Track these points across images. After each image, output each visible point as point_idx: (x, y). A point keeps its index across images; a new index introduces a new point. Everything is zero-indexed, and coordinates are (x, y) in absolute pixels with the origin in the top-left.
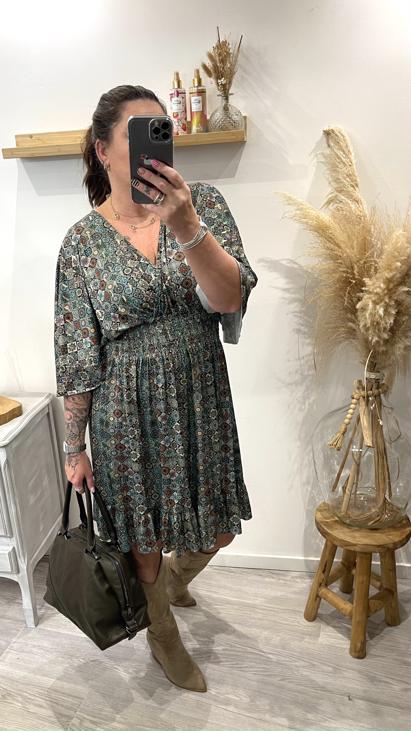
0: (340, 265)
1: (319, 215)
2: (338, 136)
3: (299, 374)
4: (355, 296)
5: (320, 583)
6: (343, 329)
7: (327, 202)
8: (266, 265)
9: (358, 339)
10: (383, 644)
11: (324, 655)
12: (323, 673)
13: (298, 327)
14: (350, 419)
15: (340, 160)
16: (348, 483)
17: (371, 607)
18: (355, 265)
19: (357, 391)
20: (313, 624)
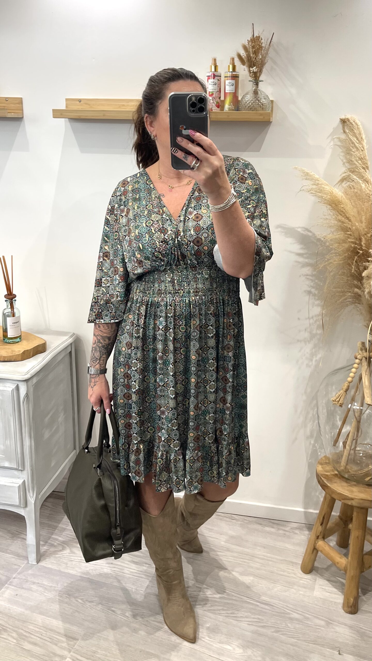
0: (349, 236)
1: (333, 191)
2: (352, 124)
3: (308, 332)
4: (362, 265)
5: (317, 535)
6: (350, 294)
7: (341, 180)
8: (282, 230)
9: (363, 304)
11: (318, 608)
12: (317, 627)
13: (309, 289)
14: (352, 378)
15: (353, 145)
16: (349, 439)
17: (365, 563)
18: (363, 238)
19: (360, 352)
20: (309, 577)
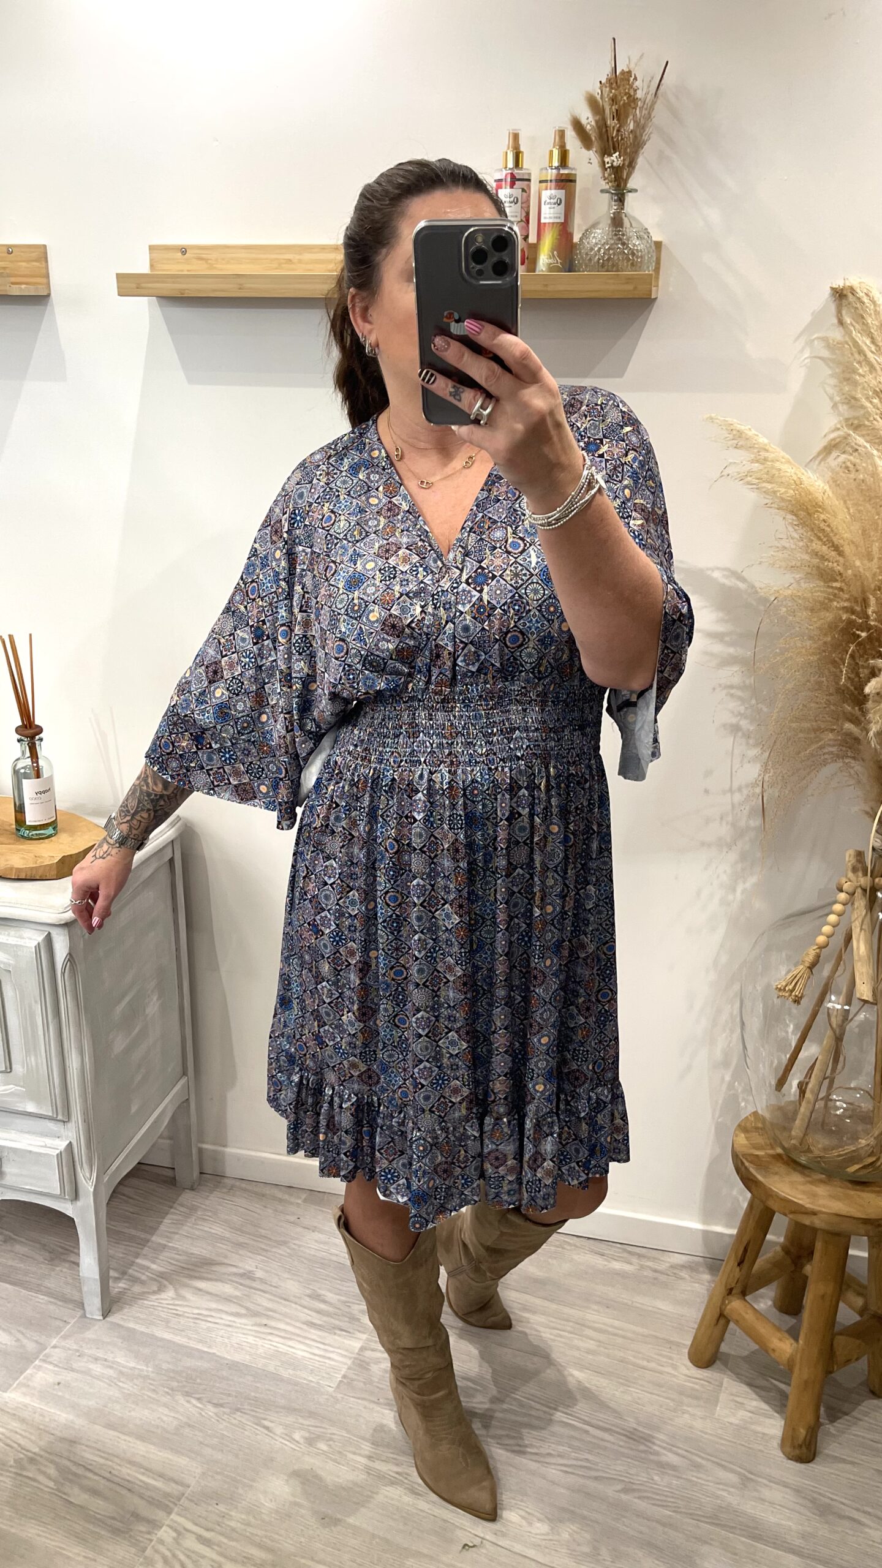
0: (837, 592)
1: (803, 477)
2: (863, 303)
3: (727, 823)
4: (865, 664)
5: (729, 1287)
6: (831, 736)
7: (825, 448)
9: (863, 760)
10: (854, 1435)
11: (722, 1444)
12: (718, 1486)
13: (734, 721)
14: (828, 937)
15: (862, 358)
16: (813, 1076)
17: (837, 1353)
18: (871, 597)
19: (850, 875)
20: (706, 1374)
